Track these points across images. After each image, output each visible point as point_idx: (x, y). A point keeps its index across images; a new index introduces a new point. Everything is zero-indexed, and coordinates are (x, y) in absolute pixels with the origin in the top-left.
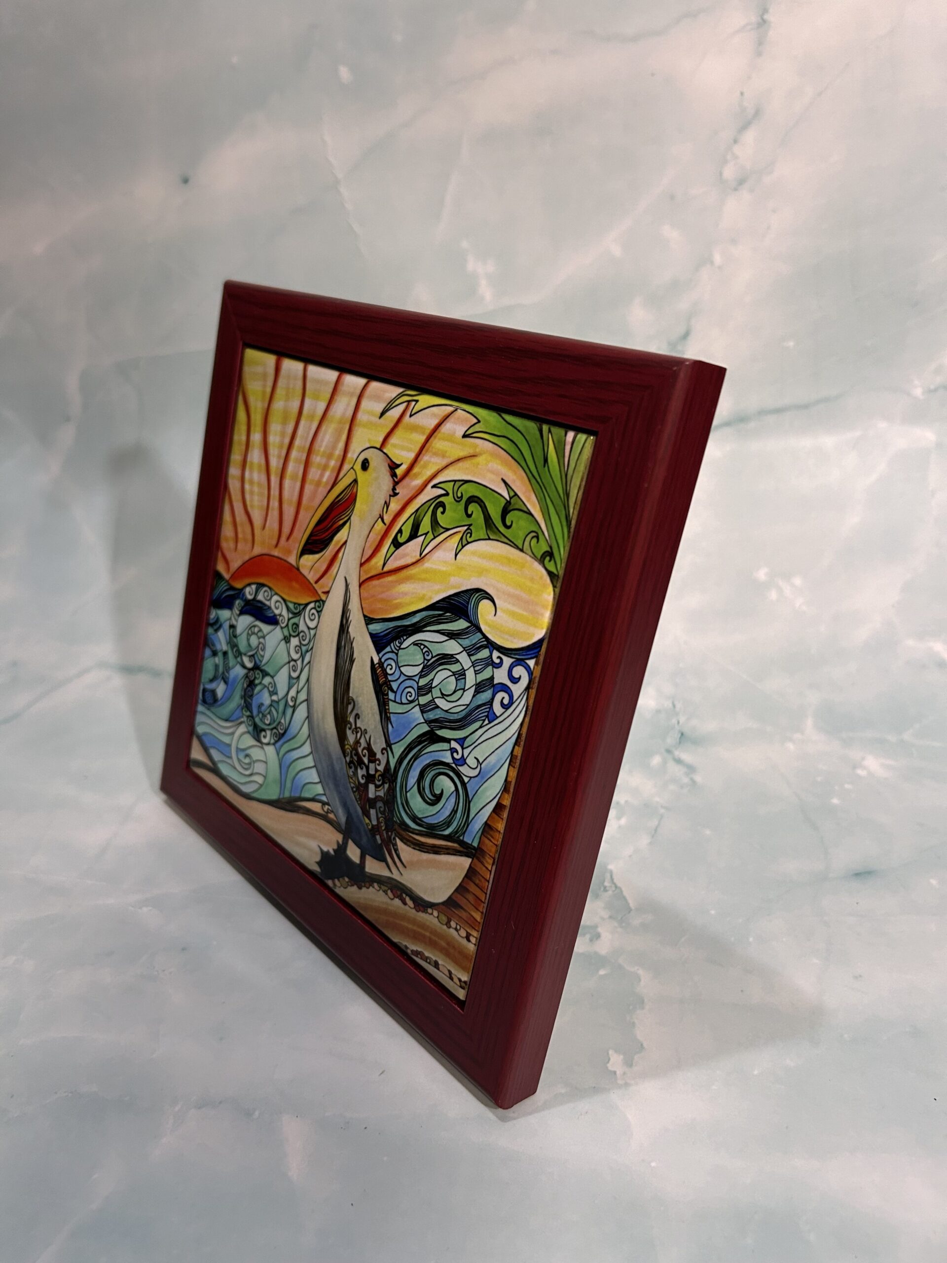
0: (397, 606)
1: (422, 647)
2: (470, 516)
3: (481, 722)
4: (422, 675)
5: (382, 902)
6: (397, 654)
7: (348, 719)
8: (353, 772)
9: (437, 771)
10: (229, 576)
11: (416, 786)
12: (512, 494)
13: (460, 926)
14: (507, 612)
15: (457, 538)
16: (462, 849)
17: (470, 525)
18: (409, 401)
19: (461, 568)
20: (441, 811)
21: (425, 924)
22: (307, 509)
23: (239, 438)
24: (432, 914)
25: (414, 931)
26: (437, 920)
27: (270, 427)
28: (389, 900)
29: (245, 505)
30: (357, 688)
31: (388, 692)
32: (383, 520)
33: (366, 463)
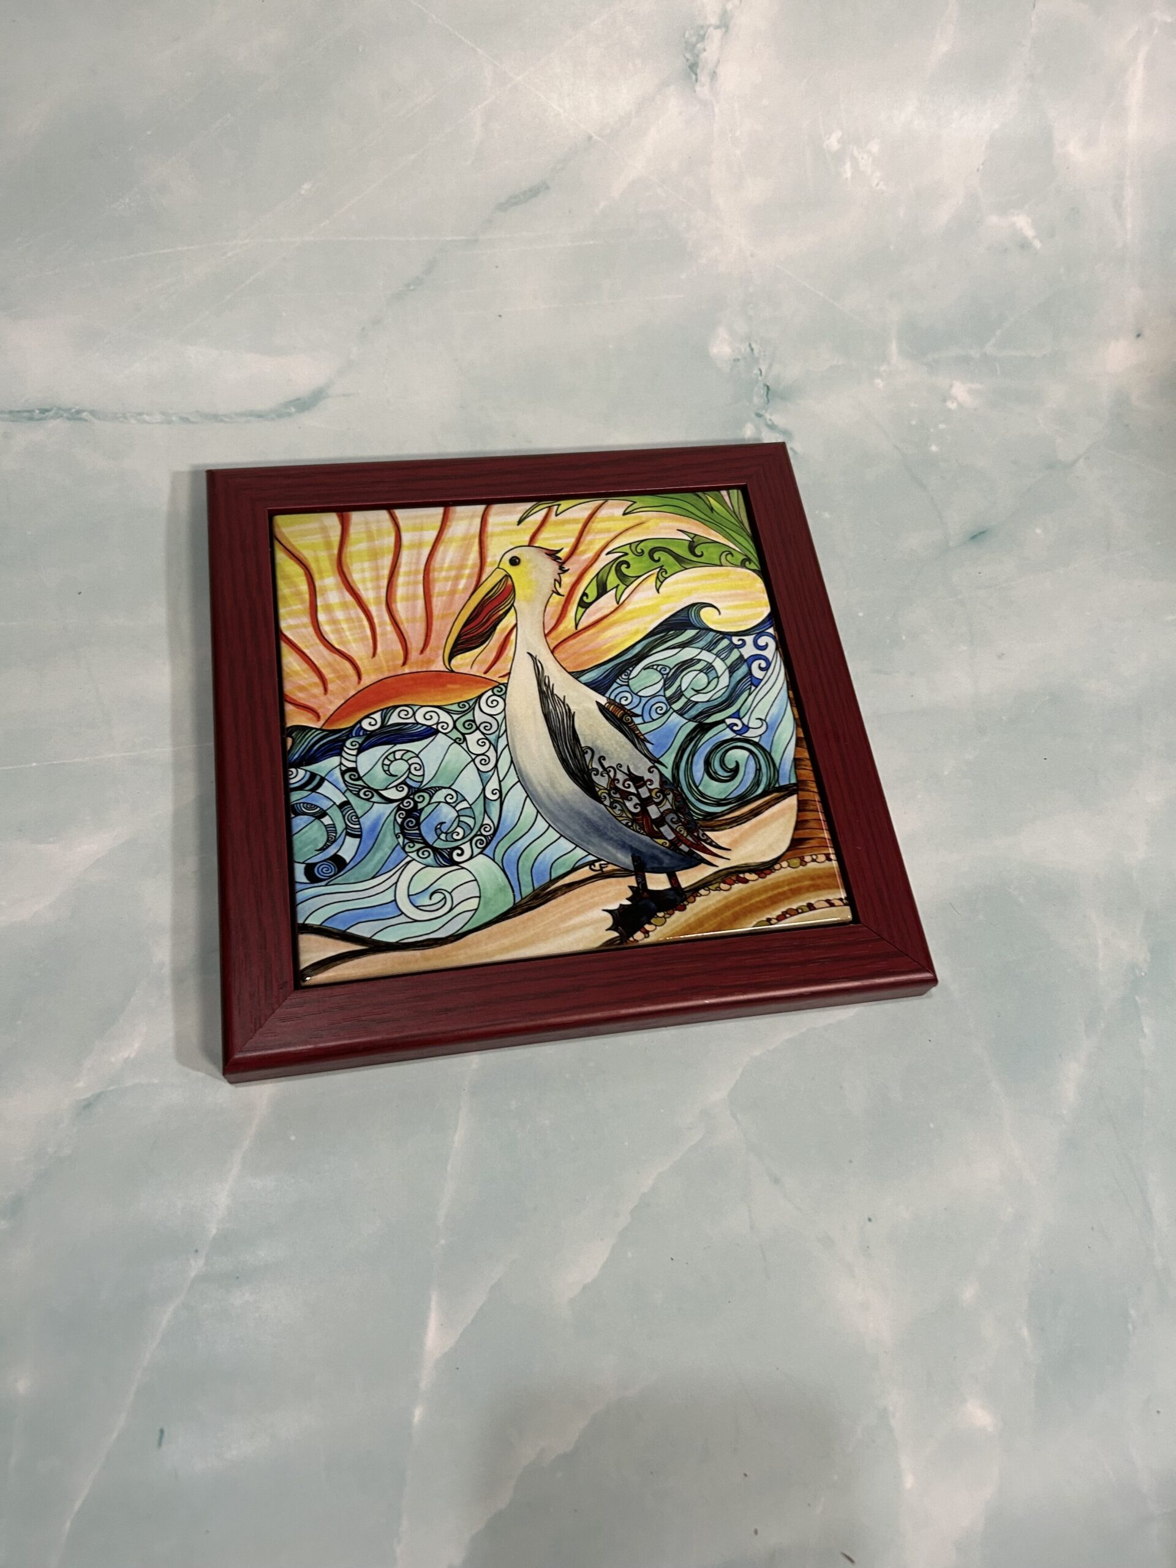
0: (609, 650)
1: (655, 667)
2: (659, 560)
3: (748, 691)
4: (665, 688)
5: (719, 901)
6: (628, 685)
7: (590, 768)
8: (619, 810)
9: (723, 750)
10: (322, 722)
12: (692, 536)
13: (816, 855)
14: (727, 608)
15: (653, 579)
16: (782, 794)
17: (663, 566)
18: (549, 507)
19: (669, 597)
20: (744, 779)
21: (778, 882)
22: (444, 617)
23: (293, 590)
24: (782, 867)
25: (770, 897)
26: (789, 868)
27: (350, 567)
28: (726, 893)
29: (329, 645)
30: (589, 735)
31: (632, 720)
32: (558, 594)
33: (515, 560)
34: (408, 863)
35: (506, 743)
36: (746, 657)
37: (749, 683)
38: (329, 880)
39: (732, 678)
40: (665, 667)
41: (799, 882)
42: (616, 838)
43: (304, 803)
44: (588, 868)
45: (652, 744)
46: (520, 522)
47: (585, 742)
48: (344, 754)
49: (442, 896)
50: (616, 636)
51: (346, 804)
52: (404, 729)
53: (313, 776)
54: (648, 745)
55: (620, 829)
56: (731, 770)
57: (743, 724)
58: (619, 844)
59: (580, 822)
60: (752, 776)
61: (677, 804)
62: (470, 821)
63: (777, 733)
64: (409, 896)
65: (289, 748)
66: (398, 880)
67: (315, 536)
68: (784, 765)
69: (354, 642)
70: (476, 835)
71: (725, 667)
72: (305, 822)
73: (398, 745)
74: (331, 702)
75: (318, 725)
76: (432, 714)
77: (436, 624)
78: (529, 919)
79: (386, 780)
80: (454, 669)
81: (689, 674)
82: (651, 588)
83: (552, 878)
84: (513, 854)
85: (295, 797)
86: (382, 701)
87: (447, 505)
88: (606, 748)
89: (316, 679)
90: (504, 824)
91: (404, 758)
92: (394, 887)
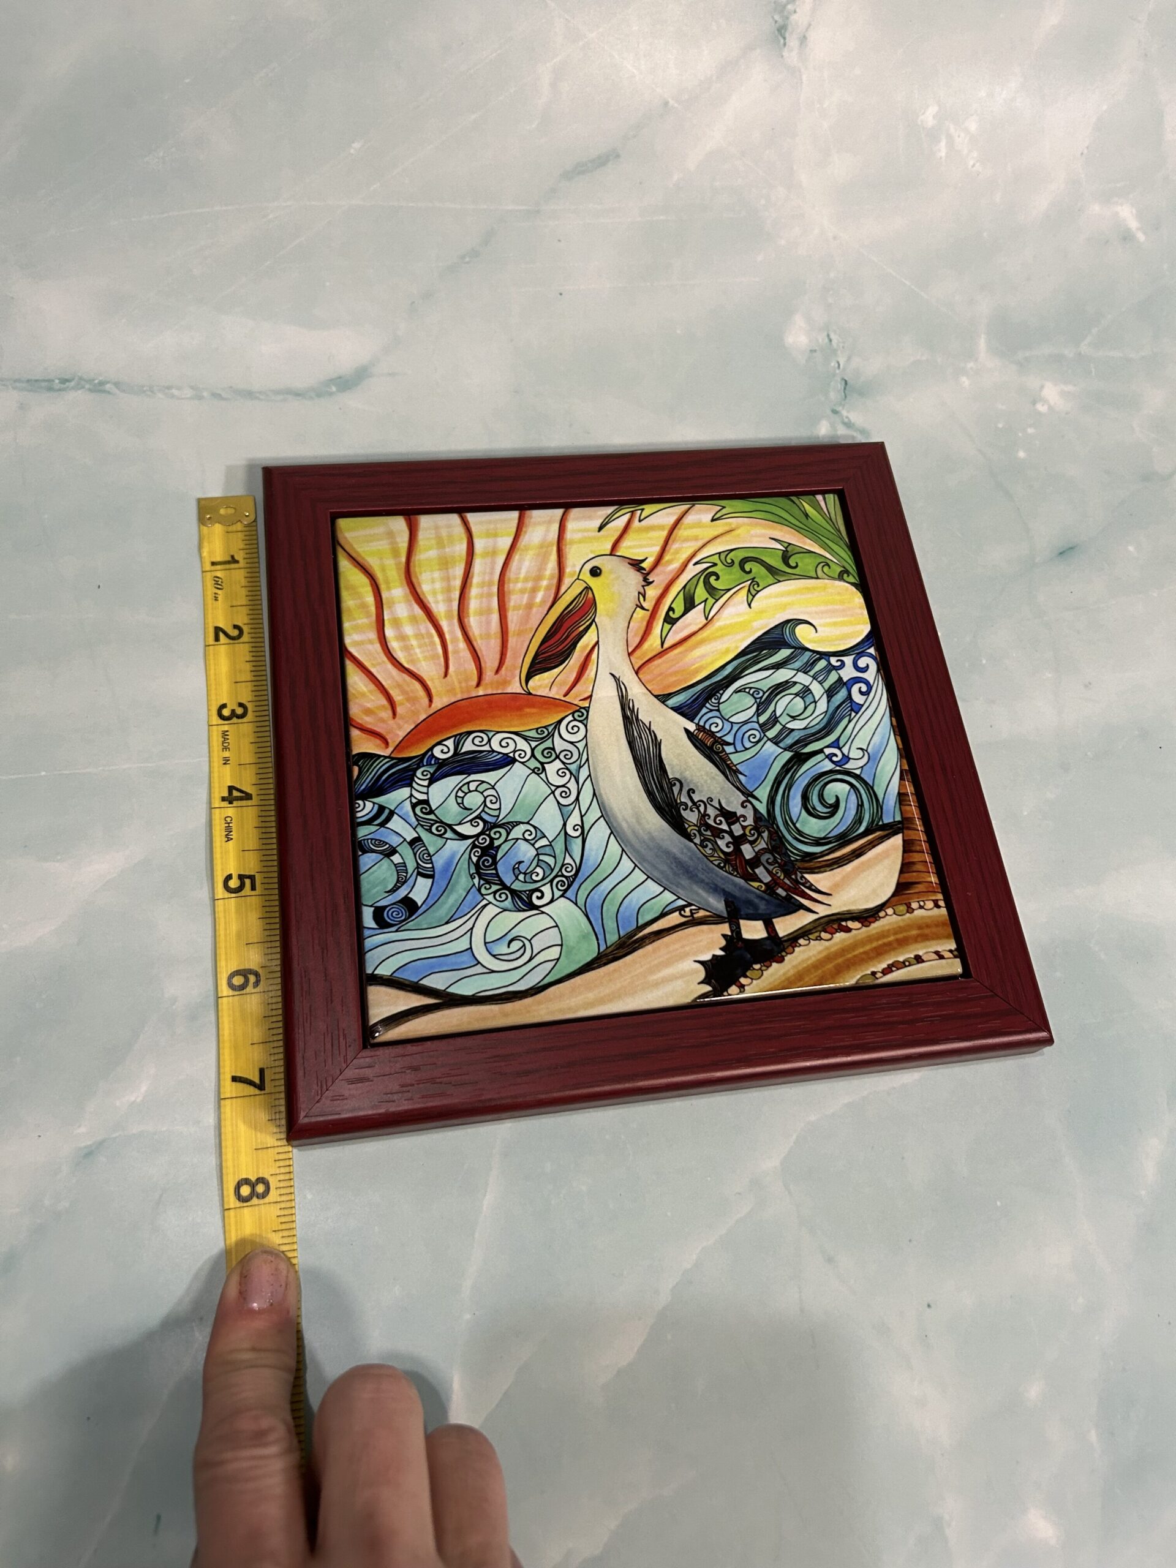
0: (697, 671)
1: (747, 690)
2: (750, 572)
3: (848, 717)
4: (758, 713)
5: (820, 952)
6: (718, 710)
7: (679, 801)
8: (710, 849)
9: (822, 783)
10: (391, 749)
11: (803, 811)
12: (786, 545)
13: (923, 901)
14: (824, 625)
15: (744, 592)
16: (886, 832)
17: (754, 578)
18: (632, 512)
19: (762, 612)
20: (845, 816)
21: (883, 931)
22: (520, 633)
23: (359, 601)
24: (887, 915)
25: (875, 949)
26: (894, 916)
27: (419, 577)
28: (827, 944)
29: (398, 664)
30: (678, 765)
31: (723, 748)
32: (643, 608)
33: (596, 570)
34: (485, 906)
35: (588, 774)
36: (845, 680)
37: (849, 709)
38: (399, 925)
39: (830, 703)
40: (758, 690)
41: (906, 931)
42: (707, 880)
43: (372, 839)
44: (677, 913)
45: (745, 776)
46: (600, 528)
47: (673, 773)
48: (414, 785)
49: (522, 944)
50: (703, 656)
51: (415, 842)
52: (479, 758)
53: (382, 808)
54: (740, 777)
55: (712, 870)
56: (831, 806)
57: (843, 754)
58: (711, 888)
59: (669, 862)
60: (853, 812)
61: (773, 843)
62: (550, 860)
63: (880, 766)
64: (485, 943)
65: (355, 777)
66: (473, 926)
67: (381, 543)
68: (888, 801)
69: (424, 660)
70: (556, 876)
71: (823, 691)
72: (373, 860)
73: (472, 776)
74: (400, 727)
75: (387, 753)
76: (509, 741)
77: (512, 641)
78: (615, 970)
79: (461, 814)
80: (531, 691)
81: (783, 698)
82: (742, 602)
83: (639, 925)
84: (596, 897)
85: (363, 832)
86: (454, 726)
87: (522, 508)
88: (696, 780)
89: (384, 702)
90: (586, 863)
91: (478, 789)
92: (469, 932)
